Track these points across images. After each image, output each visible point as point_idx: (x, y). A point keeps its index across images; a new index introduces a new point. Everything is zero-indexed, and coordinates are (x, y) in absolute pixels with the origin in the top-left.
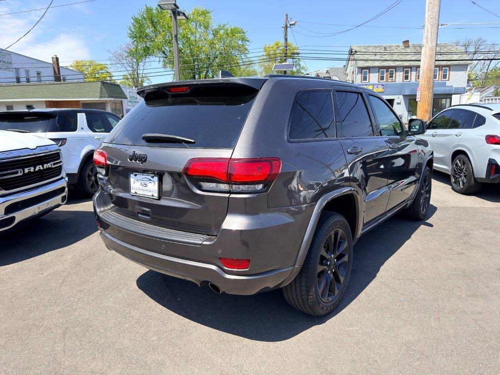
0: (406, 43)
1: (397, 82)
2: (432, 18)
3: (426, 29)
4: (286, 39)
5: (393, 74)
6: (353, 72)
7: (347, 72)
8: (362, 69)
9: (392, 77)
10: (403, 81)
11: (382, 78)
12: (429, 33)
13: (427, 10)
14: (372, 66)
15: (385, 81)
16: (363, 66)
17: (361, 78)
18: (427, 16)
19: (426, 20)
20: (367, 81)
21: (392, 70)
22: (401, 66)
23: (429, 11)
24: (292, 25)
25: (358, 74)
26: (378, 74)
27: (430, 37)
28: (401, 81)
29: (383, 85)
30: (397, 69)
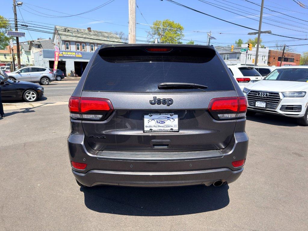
0: (89, 29)
1: (87, 51)
2: (133, 19)
3: (130, 24)
4: (16, 14)
5: (84, 47)
6: (59, 43)
7: (54, 43)
8: (65, 42)
9: (84, 48)
10: (91, 51)
11: (78, 49)
12: (132, 27)
13: (130, 14)
14: (71, 40)
15: (80, 50)
16: (66, 40)
17: (65, 48)
18: (130, 17)
19: (130, 19)
20: (69, 50)
21: (84, 44)
22: (89, 43)
23: (131, 14)
24: (20, 4)
25: (62, 45)
26: (75, 46)
27: (132, 29)
28: (89, 51)
29: (81, 53)
30: (86, 44)
